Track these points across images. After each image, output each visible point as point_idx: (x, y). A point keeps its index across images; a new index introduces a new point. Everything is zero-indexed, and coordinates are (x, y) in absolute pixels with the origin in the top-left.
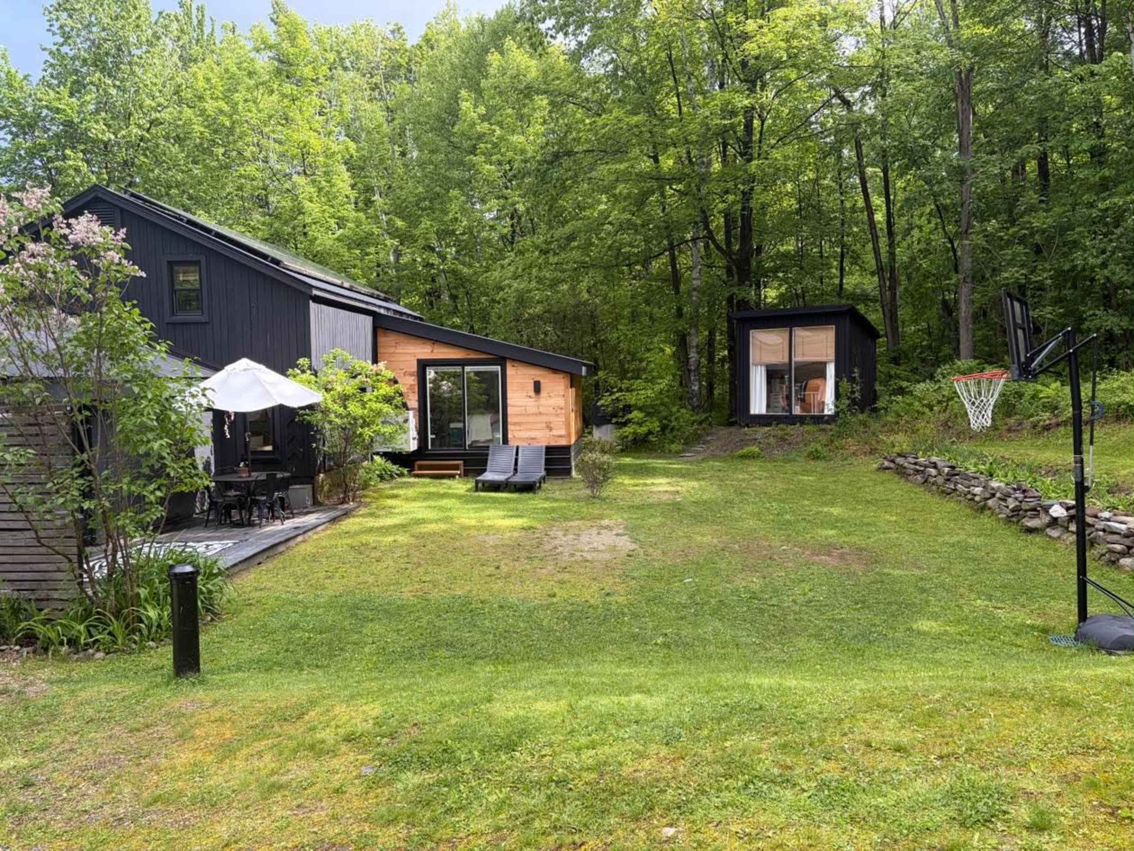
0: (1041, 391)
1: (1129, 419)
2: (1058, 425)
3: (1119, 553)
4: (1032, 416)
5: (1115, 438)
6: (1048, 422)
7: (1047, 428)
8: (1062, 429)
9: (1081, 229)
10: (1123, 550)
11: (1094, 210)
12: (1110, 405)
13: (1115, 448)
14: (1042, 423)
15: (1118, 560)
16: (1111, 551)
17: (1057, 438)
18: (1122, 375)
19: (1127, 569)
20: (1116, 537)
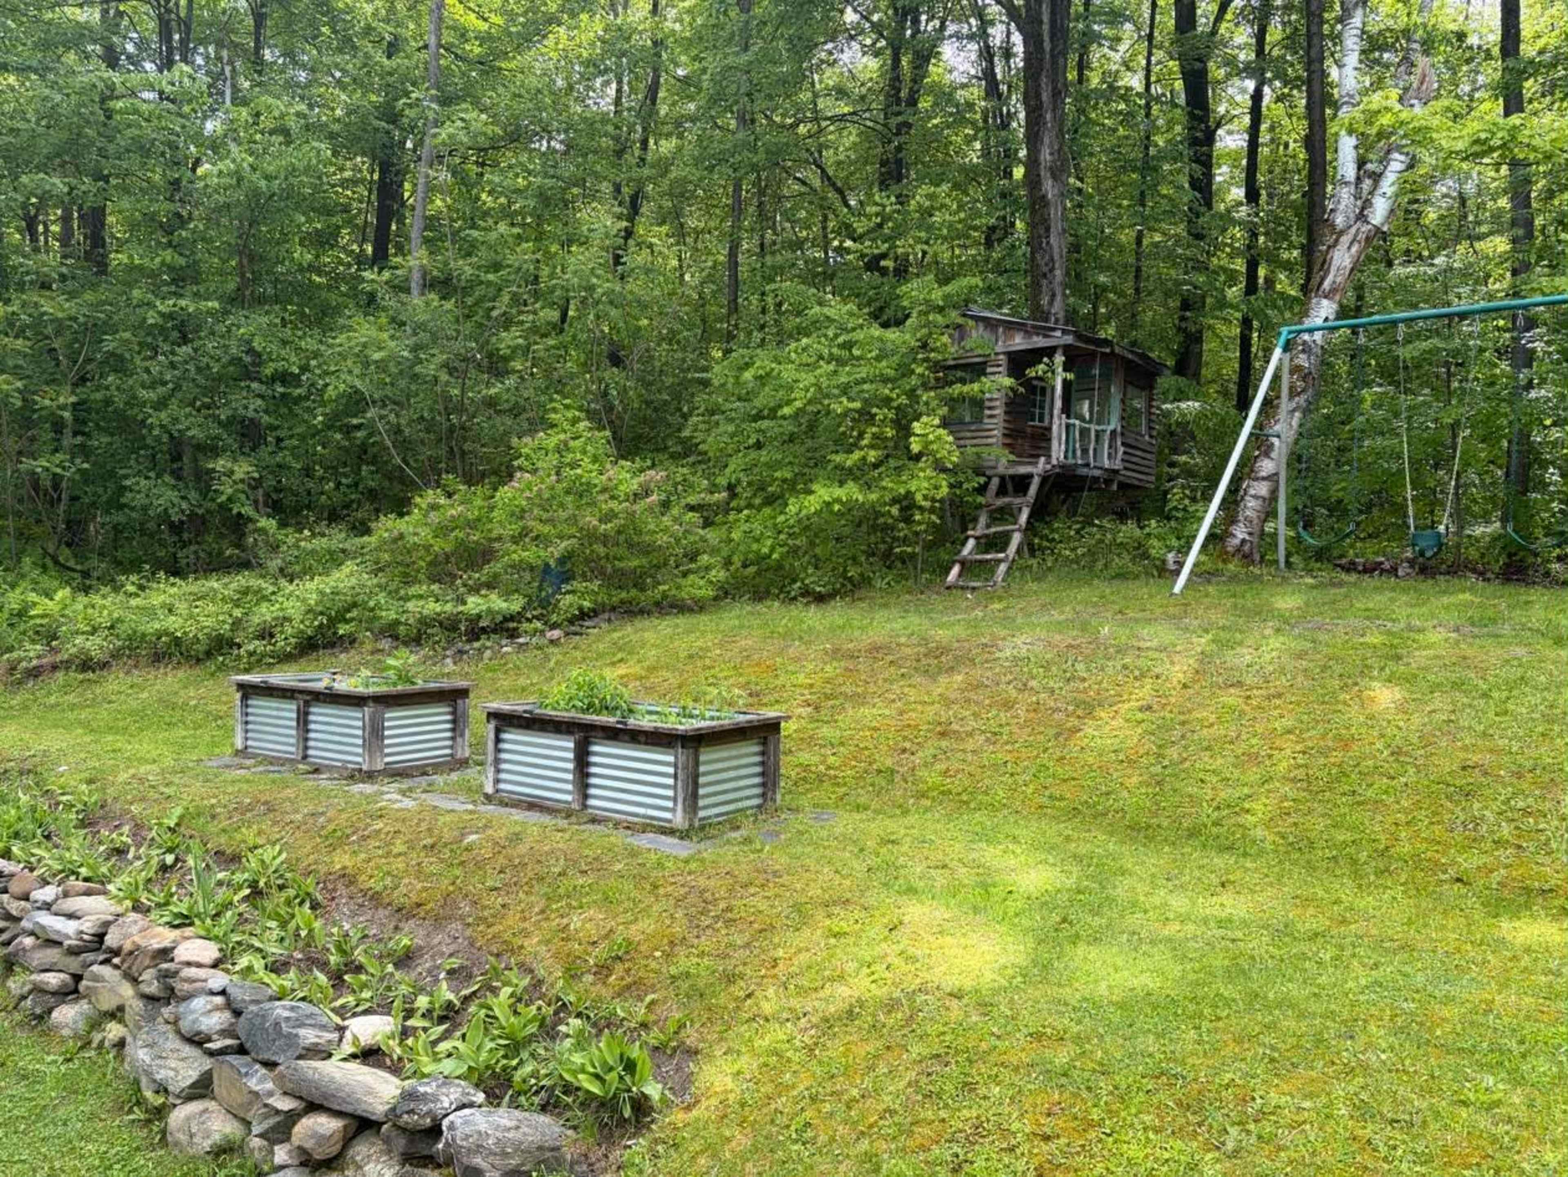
0: (35, 604)
1: (175, 660)
2: (54, 668)
3: (54, 994)
4: (11, 649)
5: (145, 695)
6: (35, 662)
7: (34, 673)
8: (60, 675)
9: (127, 335)
10: (65, 984)
11: (151, 313)
12: (144, 635)
13: (140, 714)
14: (24, 664)
15: (50, 1011)
16: (38, 990)
17: (49, 694)
18: (173, 585)
19: (66, 1032)
20: (52, 955)
